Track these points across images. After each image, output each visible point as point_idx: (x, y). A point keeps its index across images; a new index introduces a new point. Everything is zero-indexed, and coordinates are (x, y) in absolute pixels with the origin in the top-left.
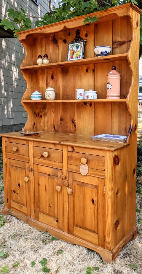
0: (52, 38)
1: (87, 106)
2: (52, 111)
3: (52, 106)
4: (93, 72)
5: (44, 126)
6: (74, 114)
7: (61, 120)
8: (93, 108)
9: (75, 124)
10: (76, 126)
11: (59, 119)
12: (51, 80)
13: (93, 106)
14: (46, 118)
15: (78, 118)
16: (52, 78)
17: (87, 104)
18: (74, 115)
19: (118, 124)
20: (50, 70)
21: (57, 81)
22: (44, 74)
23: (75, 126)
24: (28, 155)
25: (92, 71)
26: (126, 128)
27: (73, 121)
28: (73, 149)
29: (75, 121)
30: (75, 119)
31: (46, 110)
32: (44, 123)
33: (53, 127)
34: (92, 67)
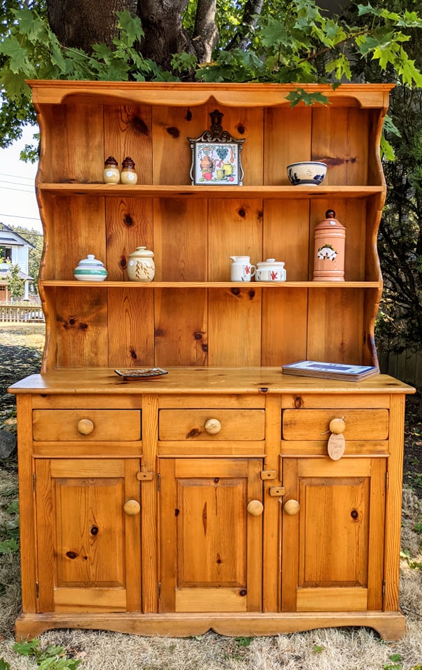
0: (128, 116)
1: (240, 297)
2: (126, 311)
3: (126, 297)
4: (259, 218)
5: (96, 354)
6: (203, 317)
7: (159, 332)
8: (258, 301)
9: (205, 343)
10: (207, 346)
11: (152, 332)
12: (125, 229)
13: (257, 297)
14: (104, 332)
15: (214, 327)
16: (129, 221)
17: (241, 294)
18: (202, 321)
19: (323, 336)
20: (122, 202)
21: (145, 231)
22: (97, 211)
23: (205, 348)
24: (140, 437)
25: (255, 216)
26: (342, 344)
27: (198, 336)
28: (297, 403)
29: (205, 336)
30: (204, 329)
31: (104, 310)
32: (95, 344)
33: (129, 354)
34: (256, 205)
